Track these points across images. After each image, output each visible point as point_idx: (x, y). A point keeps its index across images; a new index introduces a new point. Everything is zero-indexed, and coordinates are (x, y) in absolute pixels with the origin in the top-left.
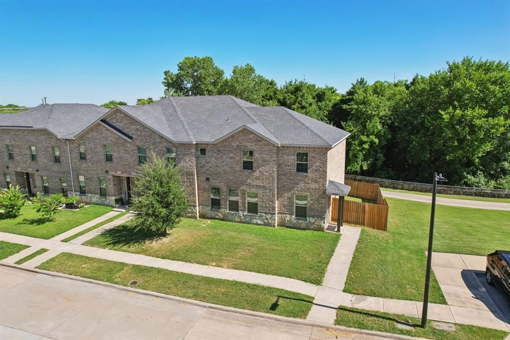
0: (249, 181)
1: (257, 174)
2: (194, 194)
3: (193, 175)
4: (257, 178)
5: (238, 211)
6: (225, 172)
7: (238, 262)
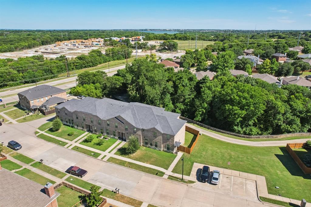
0: (155, 140)
1: (157, 138)
2: (141, 140)
3: (141, 136)
4: (157, 139)
5: (152, 146)
6: (149, 136)
7: (151, 162)
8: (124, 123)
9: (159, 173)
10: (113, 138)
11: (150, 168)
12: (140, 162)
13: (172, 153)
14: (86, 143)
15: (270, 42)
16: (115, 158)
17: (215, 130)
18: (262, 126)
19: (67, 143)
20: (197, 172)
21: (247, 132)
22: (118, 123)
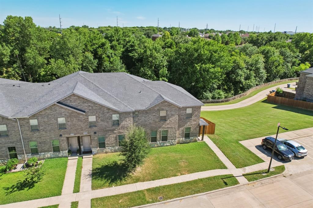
0: (163, 126)
1: (168, 122)
5: (156, 141)
6: (150, 123)
8: (86, 111)
9: (225, 180)
10: (51, 158)
11: (201, 180)
12: (169, 179)
13: (195, 141)
18: (226, 87)
22: (65, 115)
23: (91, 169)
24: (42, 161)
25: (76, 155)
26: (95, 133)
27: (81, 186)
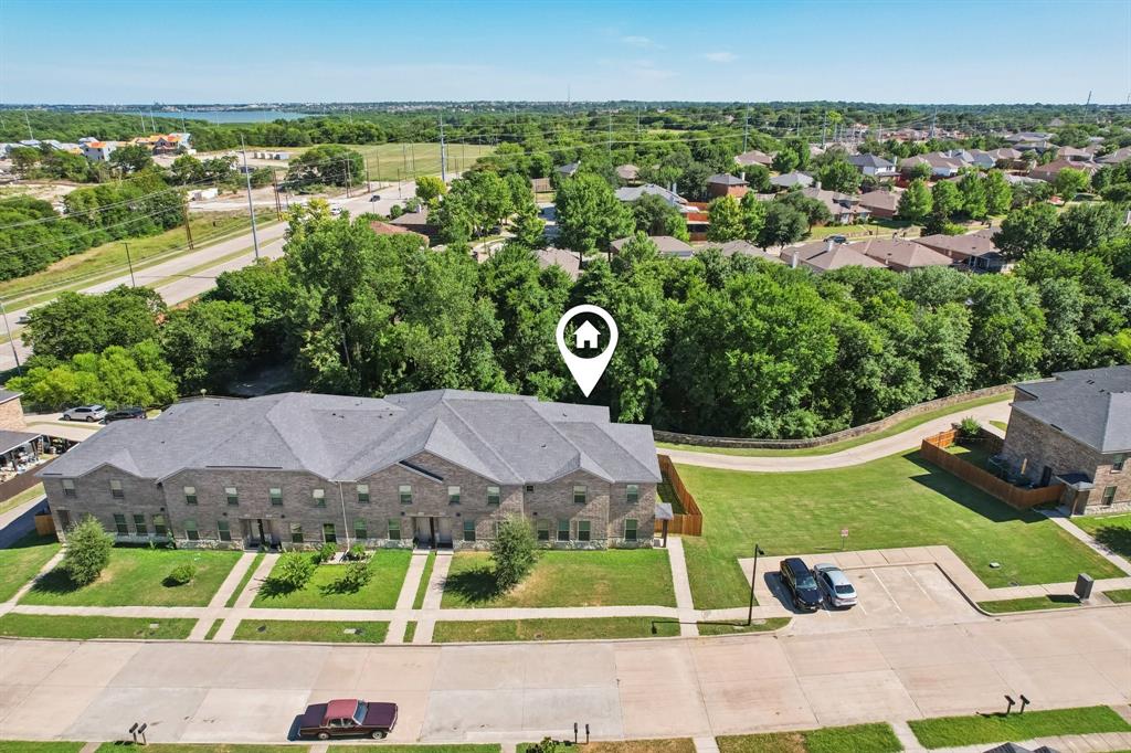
0: (581, 513)
3: (519, 511)
4: (590, 510)
5: (568, 539)
6: (556, 507)
7: (604, 598)
8: (445, 477)
9: (658, 626)
10: (387, 548)
11: (617, 619)
12: (565, 609)
13: (649, 547)
14: (281, 598)
15: (670, 141)
16: (461, 623)
17: (701, 444)
18: (825, 403)
19: (193, 622)
20: (771, 588)
21: (793, 427)
22: (411, 481)
23: (446, 576)
24: (372, 553)
25: (426, 548)
26: (458, 515)
27: (426, 600)
